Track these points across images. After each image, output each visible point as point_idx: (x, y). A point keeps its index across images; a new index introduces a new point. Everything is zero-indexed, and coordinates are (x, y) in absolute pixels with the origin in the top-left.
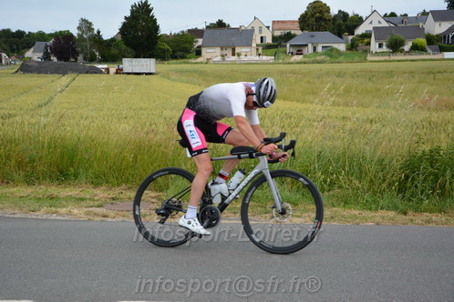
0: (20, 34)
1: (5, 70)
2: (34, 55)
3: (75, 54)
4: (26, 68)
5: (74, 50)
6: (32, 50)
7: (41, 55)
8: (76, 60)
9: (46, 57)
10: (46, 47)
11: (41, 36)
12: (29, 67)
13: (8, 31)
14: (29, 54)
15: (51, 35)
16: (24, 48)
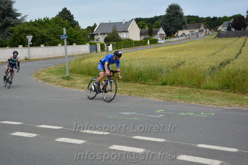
0: (215, 18)
1: (208, 37)
2: (222, 28)
3: (245, 26)
4: (220, 35)
5: (244, 24)
6: (222, 26)
7: (226, 28)
8: (245, 29)
9: (229, 29)
10: (229, 24)
11: (225, 19)
12: (222, 34)
13: (209, 17)
14: (220, 28)
15: (231, 18)
16: (217, 25)
